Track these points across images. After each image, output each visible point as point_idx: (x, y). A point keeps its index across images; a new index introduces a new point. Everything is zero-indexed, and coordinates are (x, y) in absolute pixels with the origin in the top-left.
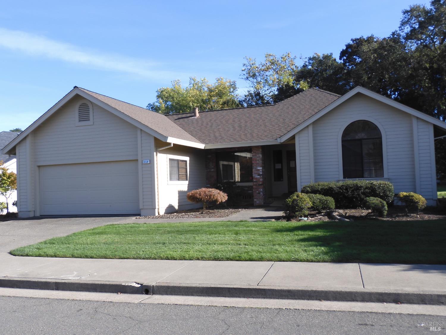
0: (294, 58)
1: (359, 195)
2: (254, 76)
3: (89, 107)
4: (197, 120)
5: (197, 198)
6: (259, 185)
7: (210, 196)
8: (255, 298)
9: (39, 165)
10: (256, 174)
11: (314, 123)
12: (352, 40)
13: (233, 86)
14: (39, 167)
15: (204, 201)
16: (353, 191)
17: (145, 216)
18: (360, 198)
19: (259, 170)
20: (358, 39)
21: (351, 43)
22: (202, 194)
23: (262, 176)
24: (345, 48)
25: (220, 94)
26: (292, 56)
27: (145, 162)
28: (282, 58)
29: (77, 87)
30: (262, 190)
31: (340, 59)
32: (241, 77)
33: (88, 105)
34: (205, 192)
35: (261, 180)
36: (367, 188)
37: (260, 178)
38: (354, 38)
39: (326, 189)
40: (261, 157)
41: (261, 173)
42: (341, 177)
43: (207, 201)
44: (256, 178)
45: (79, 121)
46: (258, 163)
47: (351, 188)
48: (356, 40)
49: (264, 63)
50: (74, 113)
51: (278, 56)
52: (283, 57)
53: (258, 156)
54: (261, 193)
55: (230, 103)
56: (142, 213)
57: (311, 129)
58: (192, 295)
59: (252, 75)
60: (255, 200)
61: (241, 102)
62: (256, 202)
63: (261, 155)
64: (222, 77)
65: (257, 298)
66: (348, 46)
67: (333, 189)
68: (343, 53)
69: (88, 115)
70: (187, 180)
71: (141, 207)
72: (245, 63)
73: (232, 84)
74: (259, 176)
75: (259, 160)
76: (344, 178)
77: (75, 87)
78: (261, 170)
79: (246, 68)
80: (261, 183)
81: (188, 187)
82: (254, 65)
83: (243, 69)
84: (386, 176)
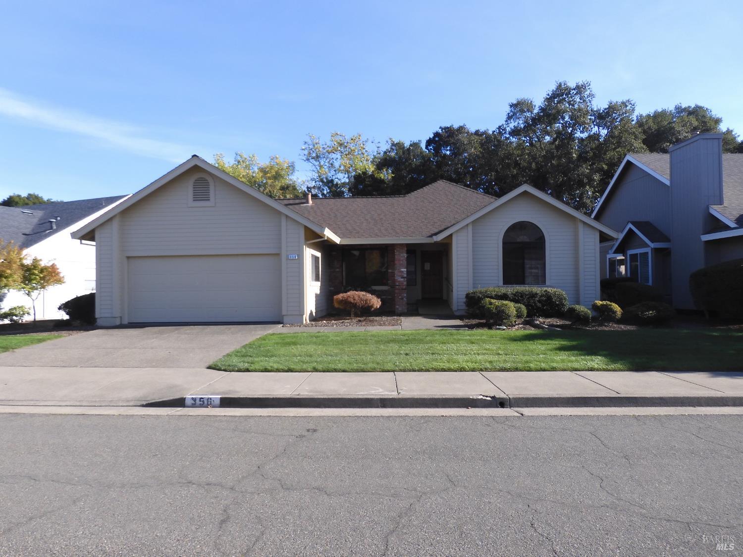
0: (366, 141)
1: (534, 303)
2: (317, 158)
3: (208, 183)
4: (312, 207)
5: (352, 303)
6: (402, 289)
7: (366, 300)
8: (627, 407)
9: (128, 256)
10: (399, 276)
11: (474, 222)
12: (440, 128)
13: (292, 167)
14: (128, 258)
15: (359, 306)
16: (529, 298)
17: (292, 325)
18: (536, 306)
19: (403, 272)
20: (448, 128)
21: (440, 131)
22: (357, 298)
23: (406, 279)
24: (432, 136)
25: (277, 176)
26: (363, 138)
27: (292, 257)
28: (352, 139)
29: (198, 157)
30: (405, 295)
31: (427, 148)
32: (301, 157)
33: (207, 180)
34: (359, 296)
35: (405, 283)
36: (542, 296)
37: (404, 282)
38: (443, 126)
39: (500, 295)
40: (406, 257)
41: (405, 276)
42: (501, 283)
43: (362, 306)
44: (399, 281)
45: (194, 200)
46: (402, 264)
47: (526, 295)
48: (446, 128)
49: (329, 143)
50: (188, 189)
51: (348, 135)
52: (354, 138)
53: (402, 255)
54: (405, 299)
55: (290, 189)
56: (285, 319)
57: (470, 228)
58: (557, 406)
59: (314, 156)
60: (397, 307)
61: (310, 188)
62: (398, 309)
63: (405, 255)
64: (277, 156)
65: (629, 406)
66: (437, 134)
67: (508, 295)
68: (429, 142)
69: (207, 194)
70: (319, 281)
71: (284, 313)
72: (306, 141)
73: (290, 165)
74: (402, 279)
75: (403, 260)
76: (503, 284)
77: (194, 156)
78: (405, 272)
79: (307, 146)
80: (404, 287)
81: (320, 289)
82: (318, 145)
83: (303, 148)
84: (548, 283)
